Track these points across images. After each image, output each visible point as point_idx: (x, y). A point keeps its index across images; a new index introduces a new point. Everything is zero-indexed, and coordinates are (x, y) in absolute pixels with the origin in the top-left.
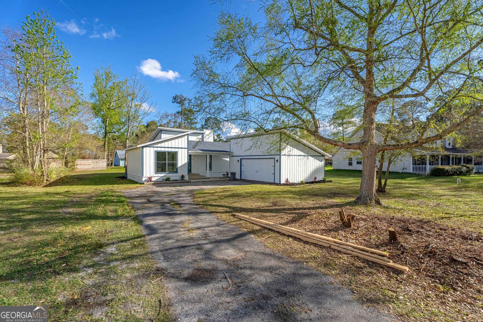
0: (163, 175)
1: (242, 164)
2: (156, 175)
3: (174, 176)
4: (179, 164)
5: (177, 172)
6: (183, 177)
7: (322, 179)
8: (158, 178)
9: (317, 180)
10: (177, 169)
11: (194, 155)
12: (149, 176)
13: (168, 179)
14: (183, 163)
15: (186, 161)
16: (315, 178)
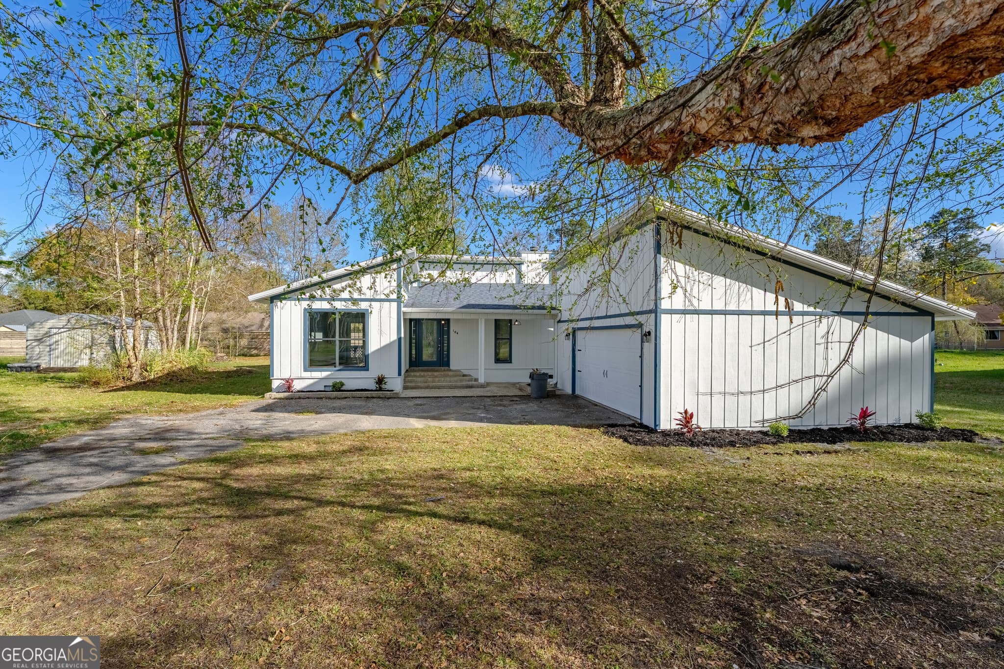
0: (325, 374)
1: (577, 348)
2: (308, 374)
3: (354, 379)
4: (373, 345)
5: (366, 368)
6: (380, 381)
7: (916, 421)
8: (312, 381)
9: (870, 423)
10: (366, 357)
11: (458, 320)
12: (287, 376)
13: (338, 387)
14: (386, 341)
15: (394, 337)
16: (864, 414)
